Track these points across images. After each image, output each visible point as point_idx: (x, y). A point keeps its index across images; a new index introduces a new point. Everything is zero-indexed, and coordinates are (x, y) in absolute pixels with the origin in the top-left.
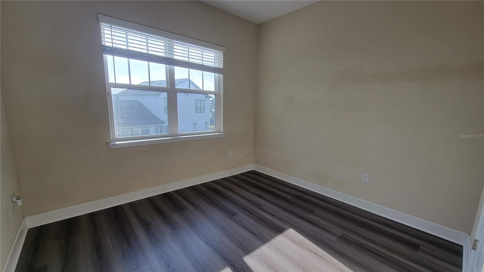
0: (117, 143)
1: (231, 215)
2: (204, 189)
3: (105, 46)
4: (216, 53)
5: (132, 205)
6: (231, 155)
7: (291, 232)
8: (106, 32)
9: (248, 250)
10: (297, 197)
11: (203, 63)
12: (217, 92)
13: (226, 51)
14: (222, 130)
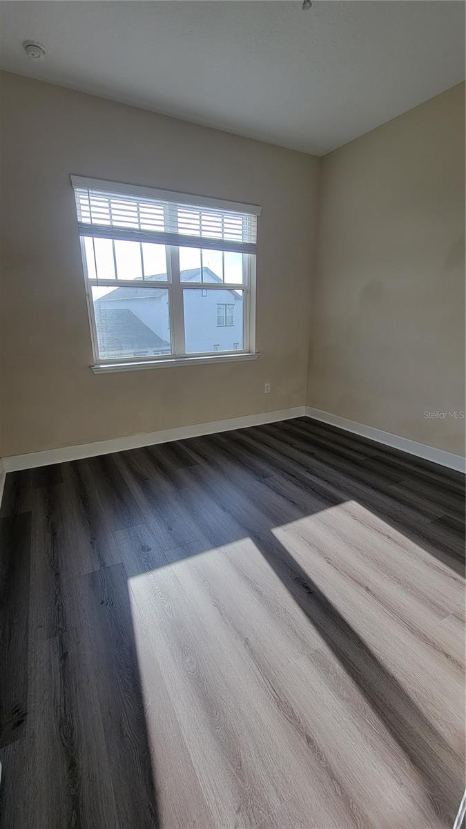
0: (102, 366)
1: (262, 477)
2: (224, 440)
3: (81, 224)
4: (245, 217)
5: (123, 455)
6: (267, 390)
7: (353, 505)
8: (82, 202)
9: (280, 521)
10: (375, 459)
11: (223, 237)
12: (246, 286)
13: (261, 213)
14: (254, 349)
